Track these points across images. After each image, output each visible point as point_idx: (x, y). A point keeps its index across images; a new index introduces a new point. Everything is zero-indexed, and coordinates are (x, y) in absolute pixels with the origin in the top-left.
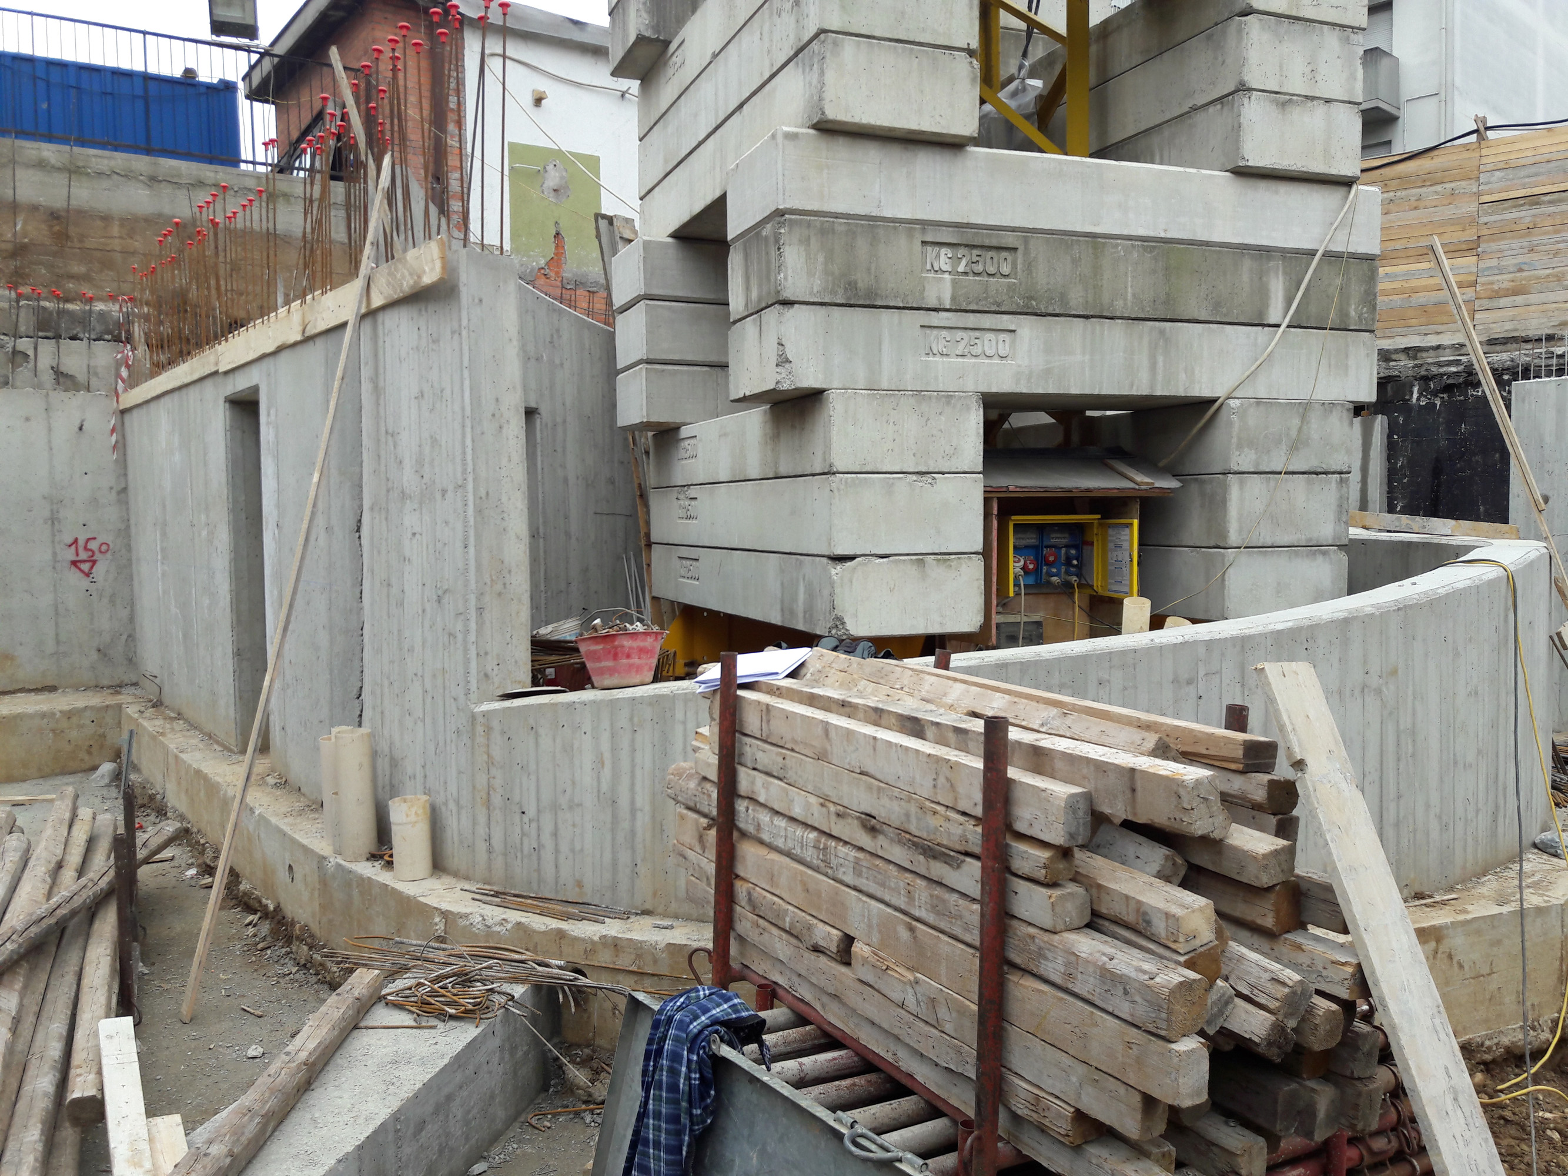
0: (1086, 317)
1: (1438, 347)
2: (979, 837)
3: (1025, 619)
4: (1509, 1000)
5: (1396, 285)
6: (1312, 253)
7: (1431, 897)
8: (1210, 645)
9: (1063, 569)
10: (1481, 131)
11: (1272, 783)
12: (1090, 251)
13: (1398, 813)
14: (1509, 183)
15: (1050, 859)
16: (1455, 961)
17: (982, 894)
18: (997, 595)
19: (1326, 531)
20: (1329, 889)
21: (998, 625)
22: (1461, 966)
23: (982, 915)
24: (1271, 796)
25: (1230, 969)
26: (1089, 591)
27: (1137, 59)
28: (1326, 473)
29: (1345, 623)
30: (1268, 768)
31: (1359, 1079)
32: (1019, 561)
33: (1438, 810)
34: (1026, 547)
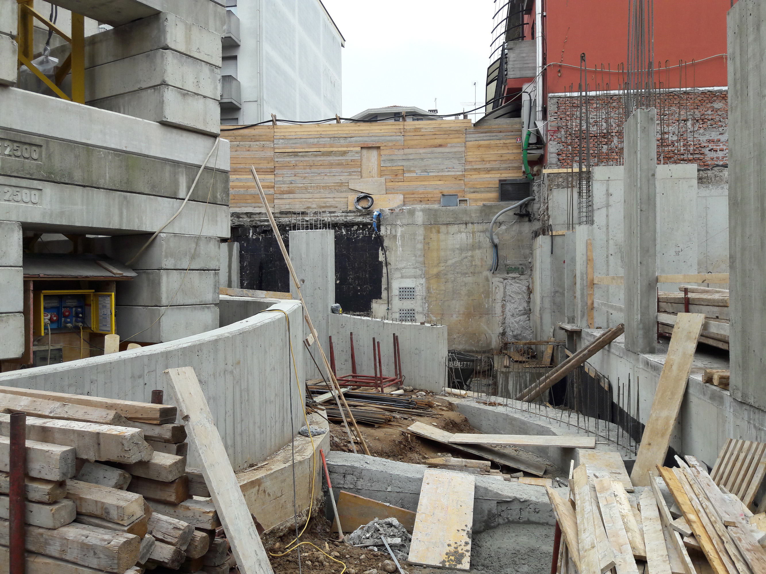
0: (84, 186)
1: (260, 213)
2: (8, 483)
3: (51, 348)
4: (289, 506)
5: (242, 184)
6: (199, 167)
7: (256, 465)
8: (150, 357)
9: (74, 319)
10: (274, 120)
11: (174, 428)
12: (85, 152)
13: (242, 428)
14: (285, 145)
15: (52, 489)
16: (267, 493)
17: (10, 516)
18: (33, 335)
19: (209, 297)
20: (201, 476)
21: (35, 353)
22: (269, 495)
23: (11, 528)
24: (173, 435)
25: (153, 527)
26: (89, 331)
27: (111, 59)
28: (208, 270)
29: (216, 342)
30: (172, 421)
31: (218, 566)
32: (47, 316)
33: (259, 424)
34: (52, 308)
